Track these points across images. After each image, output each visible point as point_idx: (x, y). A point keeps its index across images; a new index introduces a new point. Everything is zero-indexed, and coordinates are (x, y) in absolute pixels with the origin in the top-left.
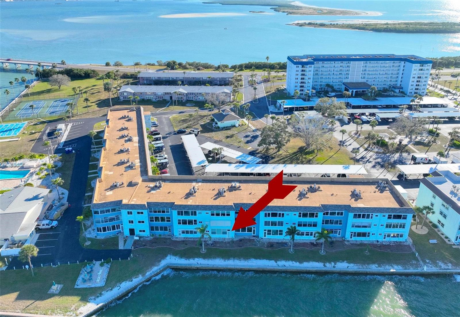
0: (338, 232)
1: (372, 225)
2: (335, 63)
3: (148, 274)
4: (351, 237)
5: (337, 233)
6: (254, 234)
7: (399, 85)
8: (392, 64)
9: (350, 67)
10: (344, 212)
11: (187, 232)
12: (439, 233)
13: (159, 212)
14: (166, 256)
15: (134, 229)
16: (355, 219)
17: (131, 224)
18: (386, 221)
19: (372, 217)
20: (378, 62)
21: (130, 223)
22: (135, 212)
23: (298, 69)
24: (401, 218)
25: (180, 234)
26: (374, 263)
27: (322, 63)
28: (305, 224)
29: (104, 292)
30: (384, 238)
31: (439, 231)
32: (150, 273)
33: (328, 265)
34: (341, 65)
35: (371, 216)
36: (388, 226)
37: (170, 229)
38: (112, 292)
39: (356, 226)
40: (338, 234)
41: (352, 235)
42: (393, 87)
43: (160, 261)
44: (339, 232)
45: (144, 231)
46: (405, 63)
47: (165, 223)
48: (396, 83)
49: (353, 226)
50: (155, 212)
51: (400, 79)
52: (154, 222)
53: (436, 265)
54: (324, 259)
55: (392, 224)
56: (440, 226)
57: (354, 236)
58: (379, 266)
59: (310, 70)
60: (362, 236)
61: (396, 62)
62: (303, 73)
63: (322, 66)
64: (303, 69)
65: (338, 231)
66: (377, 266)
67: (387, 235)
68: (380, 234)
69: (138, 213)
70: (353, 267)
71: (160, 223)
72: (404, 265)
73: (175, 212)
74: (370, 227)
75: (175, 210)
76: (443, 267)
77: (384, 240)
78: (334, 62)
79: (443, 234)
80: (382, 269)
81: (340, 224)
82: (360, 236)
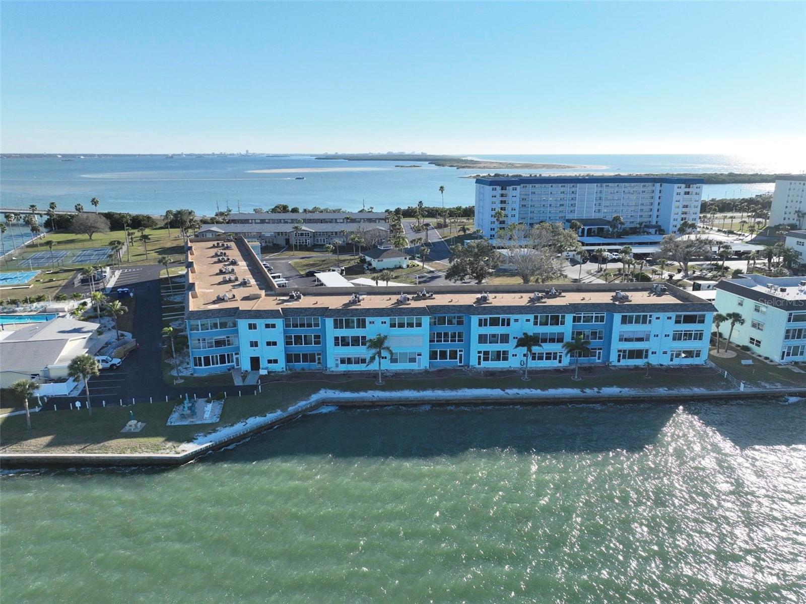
0: (597, 353)
1: (652, 338)
2: (552, 186)
3: (291, 409)
4: (619, 361)
5: (595, 356)
6: (461, 362)
7: (654, 223)
8: (642, 189)
9: (576, 193)
10: (605, 315)
11: (349, 361)
12: (754, 355)
13: (302, 325)
14: (320, 390)
15: (259, 357)
16: (624, 325)
17: (254, 348)
18: (671, 327)
19: (650, 321)
20: (620, 184)
21: (252, 346)
22: (260, 323)
23: (494, 193)
24: (695, 323)
25: (337, 366)
26: (662, 386)
27: (532, 186)
28: (544, 337)
29: (219, 428)
30: (672, 360)
31: (753, 354)
32: (294, 407)
33: (588, 391)
34: (562, 189)
35: (648, 319)
36: (677, 337)
37: (319, 359)
38: (232, 428)
39: (626, 340)
40: (597, 358)
41: (619, 356)
42: (646, 226)
43: (310, 395)
44: (599, 353)
45: (276, 361)
46: (661, 186)
47: (311, 348)
48: (650, 219)
49: (621, 340)
50: (295, 326)
51: (655, 213)
52: (293, 345)
53: (758, 386)
54: (581, 385)
55: (683, 332)
56: (753, 347)
57: (624, 357)
58: (669, 389)
59: (514, 194)
60: (636, 358)
61: (647, 184)
62: (503, 199)
63: (532, 193)
64: (504, 192)
65: (598, 351)
66: (667, 389)
67: (675, 353)
68: (665, 353)
69: (267, 326)
70: (629, 391)
71: (302, 349)
72: (708, 387)
73: (329, 322)
74: (648, 339)
75: (330, 317)
76: (768, 387)
77: (671, 363)
78: (550, 185)
79: (760, 356)
80: (674, 392)
81: (600, 338)
82: (633, 358)
